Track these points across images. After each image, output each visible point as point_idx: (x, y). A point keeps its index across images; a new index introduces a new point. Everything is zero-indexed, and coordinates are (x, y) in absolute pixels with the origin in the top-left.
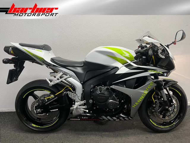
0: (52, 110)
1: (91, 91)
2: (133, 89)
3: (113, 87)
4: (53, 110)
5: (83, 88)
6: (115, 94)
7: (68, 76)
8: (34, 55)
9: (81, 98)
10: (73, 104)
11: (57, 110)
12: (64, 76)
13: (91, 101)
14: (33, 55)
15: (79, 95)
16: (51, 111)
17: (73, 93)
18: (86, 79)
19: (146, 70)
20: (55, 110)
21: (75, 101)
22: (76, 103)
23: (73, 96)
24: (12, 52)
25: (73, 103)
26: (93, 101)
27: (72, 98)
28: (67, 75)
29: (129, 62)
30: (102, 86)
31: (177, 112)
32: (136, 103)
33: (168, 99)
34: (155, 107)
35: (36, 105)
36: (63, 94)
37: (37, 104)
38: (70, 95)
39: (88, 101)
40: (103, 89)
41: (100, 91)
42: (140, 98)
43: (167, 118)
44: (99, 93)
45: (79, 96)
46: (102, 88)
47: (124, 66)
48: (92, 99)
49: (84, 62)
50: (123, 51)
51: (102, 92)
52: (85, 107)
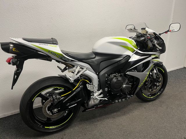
1: (106, 80)
2: (142, 72)
3: (128, 73)
5: (98, 79)
7: (85, 69)
8: (51, 51)
10: (91, 96)
11: (76, 104)
13: (106, 89)
14: (49, 51)
16: (70, 107)
17: (91, 85)
19: (150, 55)
21: (94, 92)
23: (92, 87)
24: (14, 50)
26: (108, 89)
27: (91, 90)
29: (136, 50)
30: (116, 74)
31: (161, 85)
32: (142, 83)
33: (157, 77)
34: (147, 84)
35: (48, 106)
37: (50, 104)
38: (88, 87)
39: (104, 90)
43: (154, 91)
45: (96, 87)
47: (134, 53)
48: (107, 87)
51: (118, 79)
52: (102, 96)
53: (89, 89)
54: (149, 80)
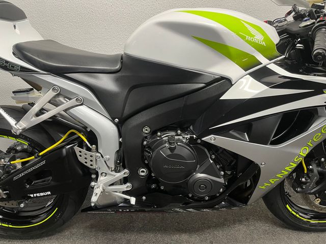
0: (35, 195)
1: (143, 146)
3: (210, 139)
4: (38, 195)
5: (120, 136)
6: (213, 157)
7: (73, 102)
9: (116, 163)
10: (91, 180)
11: (49, 193)
12: (61, 99)
13: (143, 172)
15: (108, 156)
16: (32, 196)
17: (89, 149)
18: (127, 111)
20: (42, 194)
21: (97, 172)
22: (101, 178)
23: (91, 158)
25: (94, 176)
26: (150, 172)
27: (88, 165)
28: (70, 99)
29: (264, 61)
30: (176, 132)
32: (271, 181)
36: (64, 150)
38: (80, 156)
40: (179, 140)
41: (172, 149)
42: (287, 168)
44: (168, 156)
45: (109, 159)
46: (177, 137)
47: (250, 74)
48: (147, 166)
49: (122, 59)
50: (246, 25)
51: (176, 152)
52: (127, 187)
53: (82, 160)
54: (315, 171)
